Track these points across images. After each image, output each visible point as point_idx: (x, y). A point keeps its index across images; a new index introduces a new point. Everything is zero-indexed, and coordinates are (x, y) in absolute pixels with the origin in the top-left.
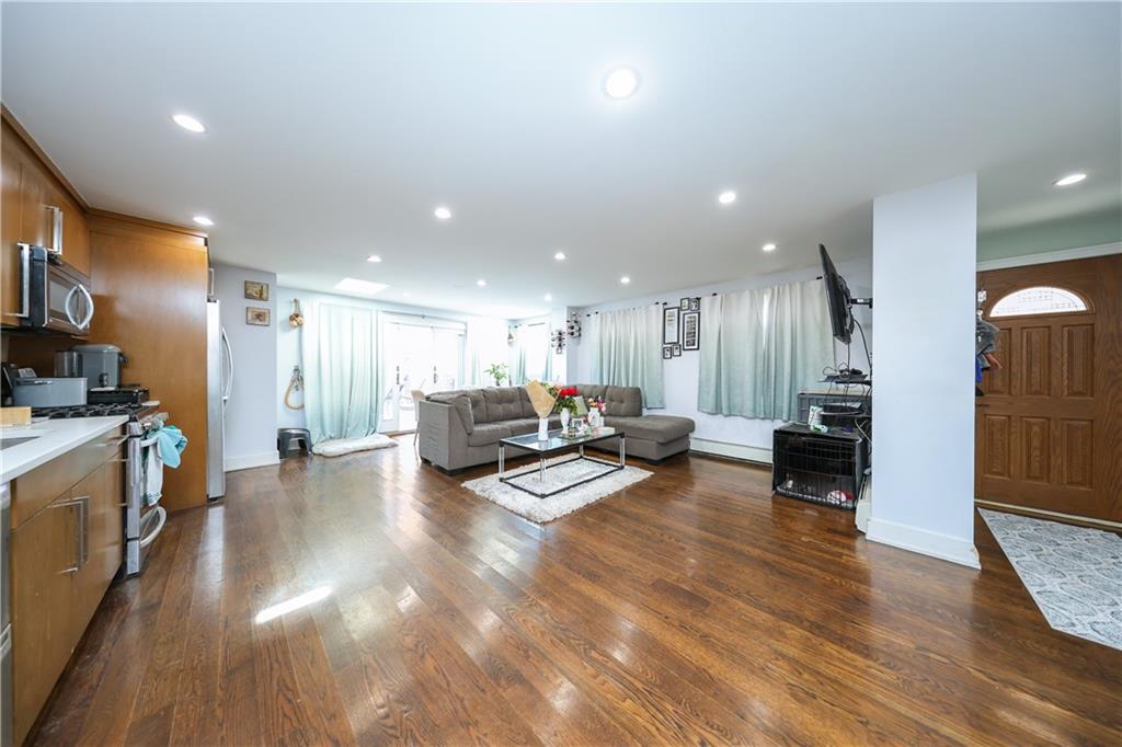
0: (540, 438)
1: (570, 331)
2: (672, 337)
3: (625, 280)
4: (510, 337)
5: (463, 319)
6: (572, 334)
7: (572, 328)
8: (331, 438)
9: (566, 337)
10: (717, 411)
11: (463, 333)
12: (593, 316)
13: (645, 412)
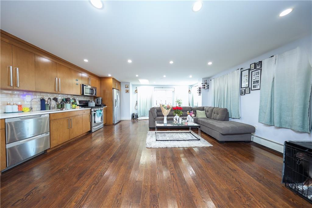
0: (164, 123)
1: (203, 87)
2: (245, 84)
3: (210, 63)
4: (189, 91)
5: (174, 87)
6: (204, 88)
7: (204, 86)
8: (142, 116)
9: (202, 89)
10: (271, 123)
11: (174, 91)
12: (212, 80)
13: (230, 120)
